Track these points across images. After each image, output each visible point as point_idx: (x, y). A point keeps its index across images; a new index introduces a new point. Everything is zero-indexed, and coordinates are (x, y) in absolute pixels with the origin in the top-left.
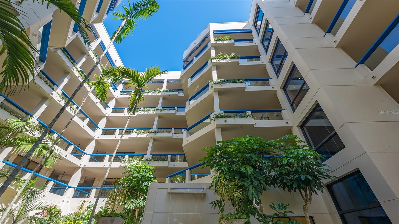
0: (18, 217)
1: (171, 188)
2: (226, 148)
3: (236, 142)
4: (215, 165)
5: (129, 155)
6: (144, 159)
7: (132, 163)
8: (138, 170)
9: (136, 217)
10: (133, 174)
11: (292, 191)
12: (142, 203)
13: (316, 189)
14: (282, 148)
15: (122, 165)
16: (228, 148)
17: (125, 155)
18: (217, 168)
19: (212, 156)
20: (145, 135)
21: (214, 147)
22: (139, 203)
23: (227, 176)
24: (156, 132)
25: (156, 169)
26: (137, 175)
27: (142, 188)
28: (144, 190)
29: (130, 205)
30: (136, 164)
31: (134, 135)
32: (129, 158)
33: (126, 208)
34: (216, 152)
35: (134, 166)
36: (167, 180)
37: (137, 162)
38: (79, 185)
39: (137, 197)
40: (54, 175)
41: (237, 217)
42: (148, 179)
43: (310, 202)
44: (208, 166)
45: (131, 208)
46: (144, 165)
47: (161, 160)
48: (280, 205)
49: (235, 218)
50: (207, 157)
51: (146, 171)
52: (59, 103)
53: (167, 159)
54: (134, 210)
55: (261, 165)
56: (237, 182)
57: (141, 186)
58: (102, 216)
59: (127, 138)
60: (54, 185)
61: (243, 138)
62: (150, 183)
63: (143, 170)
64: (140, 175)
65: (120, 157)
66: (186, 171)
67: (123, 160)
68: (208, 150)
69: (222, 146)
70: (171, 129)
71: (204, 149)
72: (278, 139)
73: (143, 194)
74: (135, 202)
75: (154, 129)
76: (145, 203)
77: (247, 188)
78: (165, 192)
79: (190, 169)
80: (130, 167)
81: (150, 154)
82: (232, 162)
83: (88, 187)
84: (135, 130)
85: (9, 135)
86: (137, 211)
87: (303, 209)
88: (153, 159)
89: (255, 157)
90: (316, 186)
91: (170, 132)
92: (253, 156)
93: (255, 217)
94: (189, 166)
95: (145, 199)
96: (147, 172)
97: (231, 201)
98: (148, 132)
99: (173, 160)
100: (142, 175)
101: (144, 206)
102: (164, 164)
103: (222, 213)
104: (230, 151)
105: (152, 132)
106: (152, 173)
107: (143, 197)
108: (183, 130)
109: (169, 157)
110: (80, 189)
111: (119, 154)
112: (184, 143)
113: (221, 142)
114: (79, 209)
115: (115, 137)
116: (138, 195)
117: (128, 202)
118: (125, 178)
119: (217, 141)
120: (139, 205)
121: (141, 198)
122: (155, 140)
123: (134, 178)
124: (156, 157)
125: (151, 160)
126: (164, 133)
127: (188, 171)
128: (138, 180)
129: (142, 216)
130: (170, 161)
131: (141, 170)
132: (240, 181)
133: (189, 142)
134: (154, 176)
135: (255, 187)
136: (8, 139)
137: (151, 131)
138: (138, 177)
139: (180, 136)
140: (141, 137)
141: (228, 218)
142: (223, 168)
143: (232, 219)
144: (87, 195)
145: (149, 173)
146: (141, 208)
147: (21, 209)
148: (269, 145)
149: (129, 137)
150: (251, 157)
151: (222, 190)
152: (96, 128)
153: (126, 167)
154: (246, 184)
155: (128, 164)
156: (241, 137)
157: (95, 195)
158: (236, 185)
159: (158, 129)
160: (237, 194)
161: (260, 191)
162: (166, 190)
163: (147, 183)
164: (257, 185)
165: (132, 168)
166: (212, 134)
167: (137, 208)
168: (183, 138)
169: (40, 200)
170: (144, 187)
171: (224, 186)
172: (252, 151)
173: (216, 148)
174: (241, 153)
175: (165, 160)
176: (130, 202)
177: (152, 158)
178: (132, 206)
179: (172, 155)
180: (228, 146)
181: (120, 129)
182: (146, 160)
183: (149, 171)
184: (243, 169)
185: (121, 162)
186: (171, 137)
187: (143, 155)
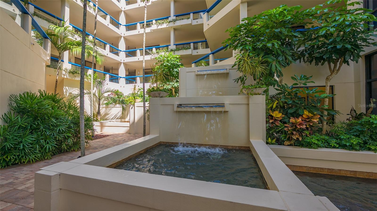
0: (99, 97)
1: (198, 71)
2: (252, 25)
3: (265, 17)
4: (239, 45)
5: (155, 48)
6: (169, 50)
7: (160, 55)
8: (167, 60)
9: (174, 94)
10: (164, 63)
11: (320, 64)
12: (176, 84)
13: (349, 60)
14: (324, 17)
15: (152, 57)
16: (255, 25)
17: (152, 48)
18: (241, 48)
19: (236, 37)
20: (165, 26)
21: (238, 26)
22: (174, 84)
23: (251, 54)
24: (174, 21)
25: (182, 58)
26: (167, 64)
27: (173, 73)
28: (175, 75)
29: (167, 86)
30: (164, 55)
31: (154, 27)
32: (156, 50)
33: (165, 89)
34: (241, 31)
35: (163, 57)
36: (193, 65)
37: (164, 53)
38: (126, 75)
39: (171, 81)
40: (107, 70)
41: (258, 87)
42: (176, 66)
43: (337, 73)
44: (231, 48)
45: (169, 88)
46: (171, 55)
47: (185, 49)
48: (302, 77)
49: (256, 88)
50: (230, 39)
51: (174, 59)
52: (77, 2)
53: (190, 47)
54: (171, 90)
55: (290, 41)
56: (261, 59)
57: (173, 72)
58: (152, 91)
59: (149, 31)
60: (110, 77)
61: (274, 10)
62: (179, 69)
63: (171, 59)
64: (169, 63)
65: (148, 51)
66: (209, 56)
67: (152, 53)
68: (232, 30)
69: (248, 23)
70: (189, 14)
71: (227, 30)
72: (322, 5)
73: (176, 78)
74: (171, 84)
75: (172, 17)
76: (178, 85)
77: (270, 63)
78: (193, 74)
79: (213, 54)
80: (159, 58)
81: (173, 45)
82: (257, 40)
83: (133, 76)
84: (154, 22)
85: (59, 41)
86: (173, 90)
87: (326, 78)
88: (178, 49)
89: (285, 31)
90: (352, 57)
91: (188, 18)
92: (283, 30)
93: (274, 88)
94: (211, 51)
95: (177, 81)
96: (175, 61)
97: (252, 76)
98: (167, 22)
99: (195, 48)
100: (171, 63)
101: (178, 86)
102: (188, 52)
103: (243, 85)
104: (256, 28)
105: (171, 22)
106: (179, 61)
107: (175, 80)
108: (202, 14)
109: (192, 45)
110: (128, 78)
111: (147, 48)
112: (205, 28)
113: (246, 19)
114: (134, 90)
115: (138, 32)
116: (172, 79)
117: (165, 85)
118: (158, 67)
119: (241, 18)
120: (174, 86)
121: (174, 81)
122: (175, 29)
123: (165, 66)
124: (179, 47)
125: (176, 50)
126: (183, 20)
127: (211, 56)
128: (169, 68)
129: (178, 93)
130: (193, 49)
131: (169, 59)
132: (265, 58)
133: (210, 26)
134: (181, 64)
135: (279, 62)
136: (61, 45)
137: (169, 20)
138: (168, 65)
139: (199, 21)
140: (161, 29)
141: (249, 88)
142: (247, 48)
143: (253, 88)
144: (135, 82)
145: (177, 61)
146: (176, 88)
147: (99, 93)
148: (306, 15)
149: (151, 30)
150: (281, 32)
151: (246, 67)
152: (119, 25)
153: (156, 58)
154: (269, 60)
155: (157, 56)
156: (272, 9)
157: (140, 82)
158: (259, 61)
159: (176, 16)
160: (260, 69)
161: (284, 65)
162: (194, 73)
163: (176, 69)
164: (282, 60)
165: (162, 58)
166: (236, 12)
167: (173, 88)
168: (203, 23)
169: (107, 86)
170: (175, 73)
171: (247, 63)
172: (283, 24)
173: (241, 27)
174: (269, 28)
175: (189, 49)
176: (167, 84)
177: (177, 47)
178: (169, 87)
179: (194, 43)
180: (255, 23)
181: (140, 23)
182: (172, 50)
183: (176, 60)
184: (269, 45)
185: (151, 55)
186: (191, 24)
187: (167, 46)
